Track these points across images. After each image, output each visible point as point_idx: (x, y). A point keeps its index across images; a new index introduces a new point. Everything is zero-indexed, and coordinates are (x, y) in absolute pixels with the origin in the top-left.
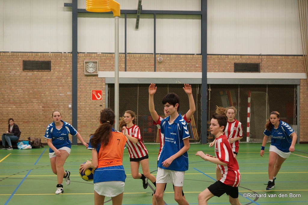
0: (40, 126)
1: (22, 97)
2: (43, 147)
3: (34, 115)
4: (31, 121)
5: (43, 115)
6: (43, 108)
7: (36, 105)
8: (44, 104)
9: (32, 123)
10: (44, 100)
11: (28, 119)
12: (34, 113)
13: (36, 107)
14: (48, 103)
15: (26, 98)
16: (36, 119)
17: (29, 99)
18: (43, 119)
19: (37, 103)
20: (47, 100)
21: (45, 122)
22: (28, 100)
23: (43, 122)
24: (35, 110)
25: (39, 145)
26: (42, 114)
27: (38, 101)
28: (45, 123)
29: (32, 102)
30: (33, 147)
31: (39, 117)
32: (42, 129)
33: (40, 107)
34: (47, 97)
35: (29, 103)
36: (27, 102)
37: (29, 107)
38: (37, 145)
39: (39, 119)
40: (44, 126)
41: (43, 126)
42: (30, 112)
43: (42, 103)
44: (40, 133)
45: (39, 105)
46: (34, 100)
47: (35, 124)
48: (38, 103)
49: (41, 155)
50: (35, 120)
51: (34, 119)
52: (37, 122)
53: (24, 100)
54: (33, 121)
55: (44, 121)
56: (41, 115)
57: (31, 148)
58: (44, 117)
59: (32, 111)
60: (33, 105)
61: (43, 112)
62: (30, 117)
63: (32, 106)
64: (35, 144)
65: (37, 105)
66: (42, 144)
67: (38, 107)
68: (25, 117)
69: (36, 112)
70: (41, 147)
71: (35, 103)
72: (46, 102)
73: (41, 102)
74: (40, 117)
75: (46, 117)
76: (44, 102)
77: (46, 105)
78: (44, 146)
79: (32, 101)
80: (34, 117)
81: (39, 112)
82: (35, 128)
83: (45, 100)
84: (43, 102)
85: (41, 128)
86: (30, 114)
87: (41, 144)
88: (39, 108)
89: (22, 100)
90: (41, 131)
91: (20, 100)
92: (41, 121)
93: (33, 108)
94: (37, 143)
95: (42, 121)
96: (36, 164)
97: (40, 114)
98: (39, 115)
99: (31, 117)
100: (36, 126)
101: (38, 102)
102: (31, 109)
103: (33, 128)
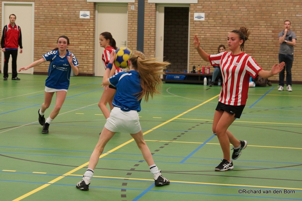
0: (268, 57)
1: (245, 18)
2: (270, 85)
3: (261, 43)
4: (256, 49)
5: (273, 43)
6: (273, 34)
7: (263, 29)
8: (275, 28)
9: (258, 53)
10: (274, 22)
11: (253, 47)
12: (260, 39)
13: (264, 31)
14: (280, 27)
15: (251, 19)
16: (263, 47)
17: (254, 20)
18: (272, 48)
19: (265, 26)
20: (278, 22)
21: (275, 52)
22: (254, 22)
23: (273, 52)
24: (262, 36)
25: (264, 82)
26: (271, 41)
27: (267, 23)
28: (276, 54)
29: (259, 25)
30: (257, 85)
31: (267, 45)
32: (271, 61)
33: (270, 31)
34: (279, 19)
35: (255, 26)
36: (252, 24)
37: (254, 31)
38: (262, 82)
39: (267, 47)
40: (274, 58)
41: (272, 57)
42: (256, 38)
43: (272, 27)
44: (268, 66)
45: (268, 29)
46: (262, 23)
47: (261, 54)
48: (267, 27)
49: (264, 96)
50: (261, 50)
51: (261, 47)
52: (265, 52)
53: (248, 21)
54: (259, 50)
55: (274, 50)
56: (270, 43)
57: (254, 85)
58: (274, 45)
59: (259, 37)
60: (260, 29)
61: (273, 38)
62: (255, 45)
63: (258, 30)
64: (260, 81)
65: (266, 29)
66: (269, 81)
67: (267, 31)
68: (249, 45)
69: (263, 38)
70: (267, 85)
71: (262, 27)
72: (278, 24)
73: (271, 25)
74: (269, 45)
75: (277, 45)
76: (275, 25)
77: (278, 29)
78: (273, 84)
79: (259, 23)
80: (261, 45)
81: (267, 38)
82: (261, 59)
83: (276, 22)
84: (273, 24)
85: (269, 59)
86: (255, 40)
87: (267, 82)
88: (267, 34)
89: (245, 21)
90: (269, 64)
91: (243, 22)
92: (269, 50)
93: (260, 33)
94: (261, 80)
95: (271, 50)
96: (252, 107)
97: (269, 41)
98: (268, 43)
99: (257, 45)
100: (263, 57)
101: (267, 25)
102: (257, 33)
103: (258, 59)
